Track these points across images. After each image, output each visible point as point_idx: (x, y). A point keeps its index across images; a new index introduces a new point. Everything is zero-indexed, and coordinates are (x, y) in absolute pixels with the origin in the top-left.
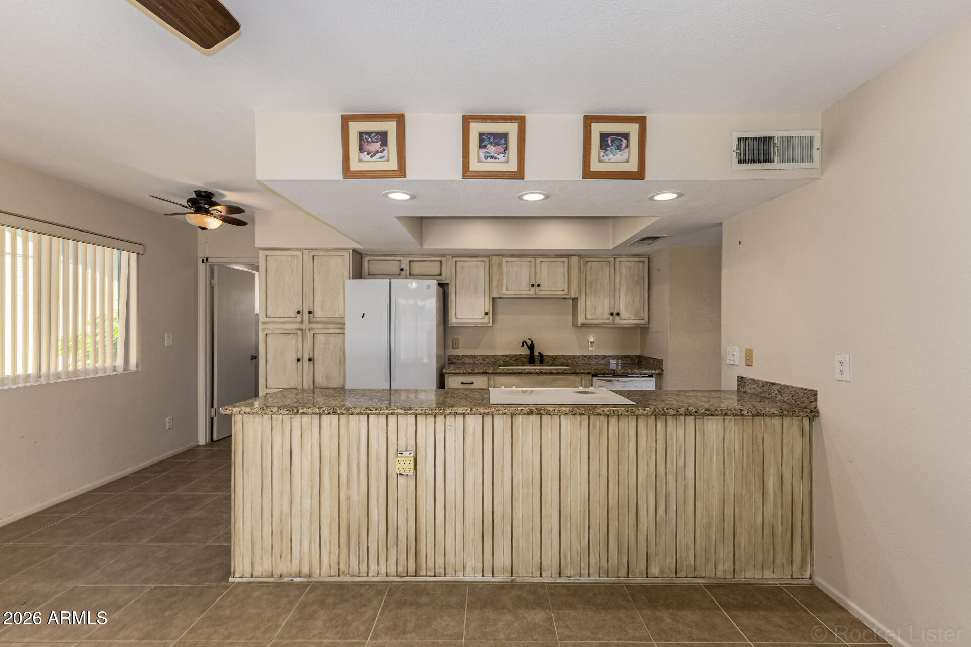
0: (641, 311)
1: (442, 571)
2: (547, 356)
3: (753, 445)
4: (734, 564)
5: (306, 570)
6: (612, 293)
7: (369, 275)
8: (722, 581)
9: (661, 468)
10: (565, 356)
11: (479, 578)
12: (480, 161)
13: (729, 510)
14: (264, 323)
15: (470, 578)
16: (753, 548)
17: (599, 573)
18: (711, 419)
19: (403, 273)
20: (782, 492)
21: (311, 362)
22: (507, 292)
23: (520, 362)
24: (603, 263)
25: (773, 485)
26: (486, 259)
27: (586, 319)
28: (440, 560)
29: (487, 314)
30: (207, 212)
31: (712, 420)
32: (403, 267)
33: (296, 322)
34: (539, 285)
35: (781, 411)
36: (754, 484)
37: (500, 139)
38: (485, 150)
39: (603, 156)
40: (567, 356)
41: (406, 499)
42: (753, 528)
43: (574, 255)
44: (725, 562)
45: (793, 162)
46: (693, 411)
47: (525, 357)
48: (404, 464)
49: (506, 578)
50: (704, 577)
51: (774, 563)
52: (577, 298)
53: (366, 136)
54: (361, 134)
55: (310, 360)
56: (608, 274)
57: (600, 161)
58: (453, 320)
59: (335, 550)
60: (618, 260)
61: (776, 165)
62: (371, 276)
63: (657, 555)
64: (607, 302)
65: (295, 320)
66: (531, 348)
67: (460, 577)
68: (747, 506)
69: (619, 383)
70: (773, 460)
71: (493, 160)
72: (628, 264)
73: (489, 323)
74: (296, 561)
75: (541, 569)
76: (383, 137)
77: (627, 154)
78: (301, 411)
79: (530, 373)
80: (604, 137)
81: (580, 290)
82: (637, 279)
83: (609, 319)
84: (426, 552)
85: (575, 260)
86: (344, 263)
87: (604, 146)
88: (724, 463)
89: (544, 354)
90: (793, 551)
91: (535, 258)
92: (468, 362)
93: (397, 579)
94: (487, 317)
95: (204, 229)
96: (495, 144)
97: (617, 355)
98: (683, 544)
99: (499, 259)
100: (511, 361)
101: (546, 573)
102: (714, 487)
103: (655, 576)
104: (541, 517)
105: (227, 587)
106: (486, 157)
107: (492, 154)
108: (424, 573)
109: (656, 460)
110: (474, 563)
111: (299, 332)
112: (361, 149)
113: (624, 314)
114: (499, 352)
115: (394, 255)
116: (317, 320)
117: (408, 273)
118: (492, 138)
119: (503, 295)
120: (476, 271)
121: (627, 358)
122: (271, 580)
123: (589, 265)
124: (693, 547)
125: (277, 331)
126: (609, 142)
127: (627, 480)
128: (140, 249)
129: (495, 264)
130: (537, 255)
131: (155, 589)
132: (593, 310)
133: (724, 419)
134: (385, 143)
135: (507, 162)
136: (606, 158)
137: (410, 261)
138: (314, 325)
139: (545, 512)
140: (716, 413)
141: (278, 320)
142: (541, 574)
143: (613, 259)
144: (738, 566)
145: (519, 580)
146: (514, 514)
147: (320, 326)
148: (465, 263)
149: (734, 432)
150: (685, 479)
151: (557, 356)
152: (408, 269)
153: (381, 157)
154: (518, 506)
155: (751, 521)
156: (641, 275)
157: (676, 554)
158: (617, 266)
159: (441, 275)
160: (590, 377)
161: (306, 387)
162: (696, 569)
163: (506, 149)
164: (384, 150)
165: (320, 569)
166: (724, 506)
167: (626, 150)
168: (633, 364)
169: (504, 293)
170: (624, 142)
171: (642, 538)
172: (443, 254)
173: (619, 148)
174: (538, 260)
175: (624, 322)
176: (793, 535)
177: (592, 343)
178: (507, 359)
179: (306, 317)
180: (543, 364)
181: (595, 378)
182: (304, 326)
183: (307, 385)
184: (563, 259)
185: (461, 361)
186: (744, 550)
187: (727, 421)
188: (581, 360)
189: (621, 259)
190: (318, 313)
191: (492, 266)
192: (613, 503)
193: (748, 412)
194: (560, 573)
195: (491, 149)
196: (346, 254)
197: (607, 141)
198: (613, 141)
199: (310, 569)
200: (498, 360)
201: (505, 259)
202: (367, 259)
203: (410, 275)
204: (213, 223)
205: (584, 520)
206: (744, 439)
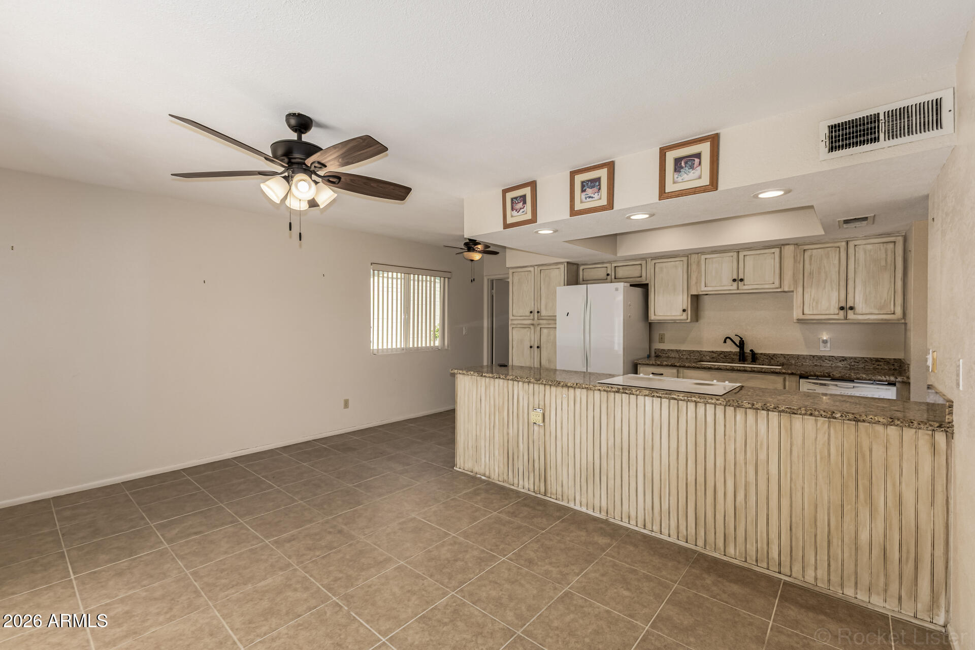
0: (890, 302)
1: (560, 497)
2: (761, 354)
3: (856, 453)
4: (829, 574)
5: (487, 474)
6: (843, 283)
7: (583, 281)
8: (811, 587)
9: (740, 457)
10: (786, 355)
11: (584, 509)
12: (582, 202)
13: (822, 517)
14: (512, 320)
15: (577, 508)
16: (856, 565)
17: (678, 537)
18: (799, 418)
19: (609, 277)
20: (900, 514)
21: (539, 349)
22: (706, 289)
23: (729, 359)
24: (829, 249)
25: (886, 503)
26: (685, 259)
27: (803, 314)
28: (559, 489)
29: (684, 311)
30: (474, 250)
31: (801, 420)
32: (609, 272)
33: (530, 319)
34: (742, 280)
35: (891, 420)
36: (857, 496)
37: (595, 183)
38: (586, 193)
39: (677, 178)
40: (788, 355)
41: (539, 442)
42: (856, 544)
43: (788, 244)
44: (816, 569)
45: (909, 135)
46: (771, 407)
47: (735, 354)
48: (536, 416)
49: (603, 516)
50: (790, 576)
51: (886, 591)
52: (793, 291)
53: (514, 200)
54: (512, 199)
55: (538, 347)
56: (836, 262)
57: (674, 182)
58: (652, 317)
59: (501, 466)
60: (851, 244)
61: (883, 143)
62: (586, 282)
63: (735, 538)
64: (835, 295)
65: (529, 318)
66: (742, 345)
67: (571, 505)
68: (847, 518)
69: (837, 388)
70: (886, 475)
71: (591, 199)
72: (869, 247)
73: (687, 319)
74: (483, 467)
75: (629, 517)
76: (523, 198)
77: (699, 171)
78: (483, 375)
79: (720, 369)
80: (678, 161)
81: (795, 282)
82: (883, 263)
83: (838, 314)
84: (551, 481)
85: (789, 251)
86: (560, 274)
87: (678, 167)
88: (816, 467)
89: (757, 351)
90: (916, 585)
91: (738, 252)
92: (674, 356)
93: (533, 494)
94: (685, 314)
95: (472, 260)
96: (592, 187)
97: (863, 358)
98: (765, 535)
99: (698, 257)
100: (719, 357)
101: (633, 522)
102: (803, 488)
103: (733, 557)
104: (629, 476)
105: (452, 471)
106: (586, 198)
107: (590, 195)
108: (549, 496)
109: (735, 449)
110: (581, 498)
111: (532, 327)
112: (513, 209)
113: (860, 306)
114: (706, 348)
115: (603, 263)
116: (543, 318)
117: (613, 277)
118: (590, 183)
119: (702, 291)
120: (674, 271)
121: (879, 361)
122: (471, 474)
123: (807, 254)
124: (776, 542)
125: (519, 326)
126: (683, 164)
127: (705, 461)
128: (448, 275)
129: (694, 262)
130: (738, 250)
131: (425, 463)
132: (814, 304)
133: (816, 421)
134: (525, 203)
135: (600, 199)
136: (680, 179)
137: (615, 267)
138: (541, 322)
139: (633, 473)
140: (799, 412)
141: (519, 318)
142: (629, 521)
143: (844, 244)
144: (835, 578)
145: (612, 520)
146: (609, 469)
147: (544, 322)
148: (665, 264)
149: (829, 435)
150: (768, 473)
151: (774, 355)
152: (613, 274)
153: (523, 212)
154: (611, 462)
155: (853, 535)
156: (890, 259)
157: (757, 542)
158: (851, 251)
159: (641, 277)
160: (797, 378)
161: (536, 366)
162: (780, 564)
163: (600, 189)
164: (524, 206)
165: (494, 475)
166: (816, 512)
167: (699, 168)
168: (890, 369)
169: (702, 290)
170: (697, 160)
171: (720, 518)
172: (644, 258)
173: (692, 167)
174: (741, 255)
175: (860, 317)
176: (916, 568)
177: (825, 342)
178: (714, 355)
179: (536, 314)
180: (755, 362)
181: (802, 381)
182: (535, 322)
183: (537, 365)
184: (773, 250)
185: (667, 355)
186: (843, 565)
187: (819, 424)
188: (808, 361)
189: (857, 243)
190: (543, 313)
191: (691, 264)
192: (691, 478)
193: (842, 416)
194: (645, 526)
195: (589, 191)
196: (562, 267)
197: (681, 164)
198: (686, 163)
199: (490, 473)
200: (704, 356)
201: (703, 257)
202: (581, 268)
203: (615, 278)
204: (477, 256)
205: (665, 487)
206: (843, 445)
